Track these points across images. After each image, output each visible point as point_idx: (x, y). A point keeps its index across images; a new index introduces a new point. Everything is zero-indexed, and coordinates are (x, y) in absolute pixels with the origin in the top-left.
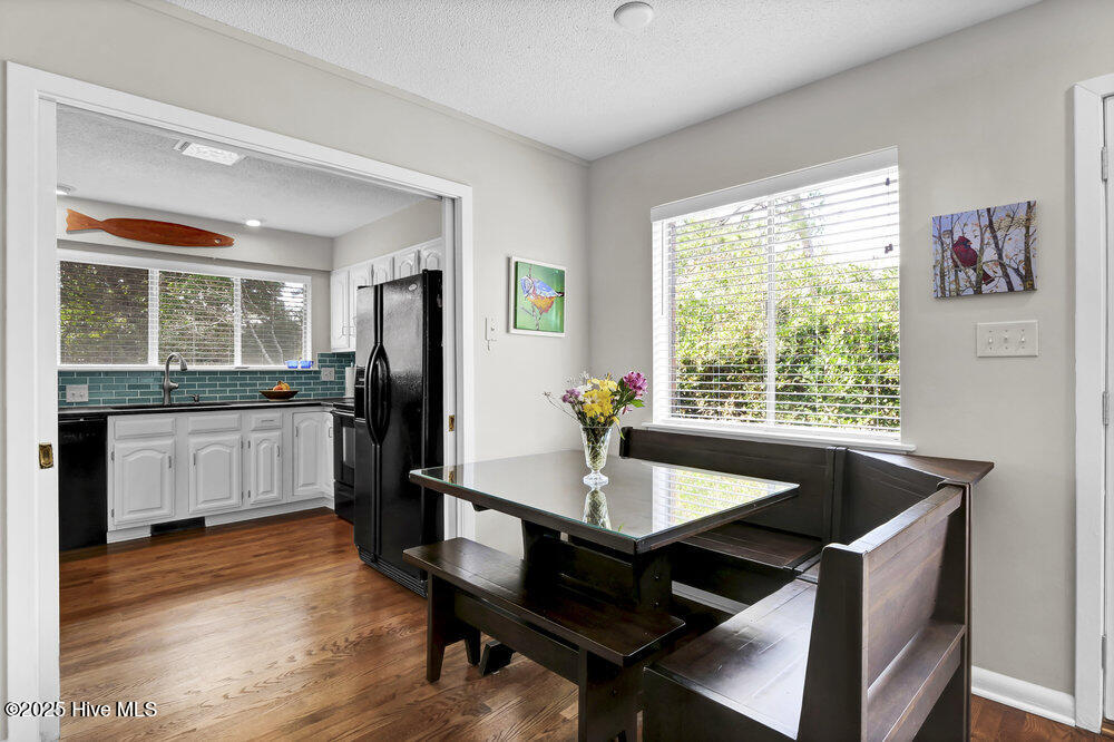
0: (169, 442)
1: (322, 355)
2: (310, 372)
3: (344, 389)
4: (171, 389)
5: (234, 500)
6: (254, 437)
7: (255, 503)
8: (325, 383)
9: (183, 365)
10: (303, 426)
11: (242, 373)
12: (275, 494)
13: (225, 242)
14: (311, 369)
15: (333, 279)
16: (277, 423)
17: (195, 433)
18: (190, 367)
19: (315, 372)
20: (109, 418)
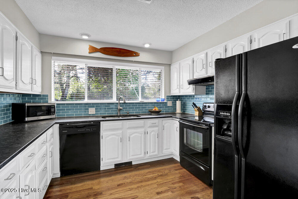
0: (120, 132)
1: (168, 96)
2: (164, 103)
3: (176, 109)
4: (120, 110)
5: (142, 155)
6: (149, 130)
7: (150, 156)
8: (169, 107)
9: (124, 101)
10: (165, 125)
11: (142, 103)
12: (156, 153)
13: (136, 55)
14: (164, 102)
15: (172, 67)
16: (157, 124)
17: (129, 128)
18: (127, 102)
19: (166, 103)
20: (101, 122)
